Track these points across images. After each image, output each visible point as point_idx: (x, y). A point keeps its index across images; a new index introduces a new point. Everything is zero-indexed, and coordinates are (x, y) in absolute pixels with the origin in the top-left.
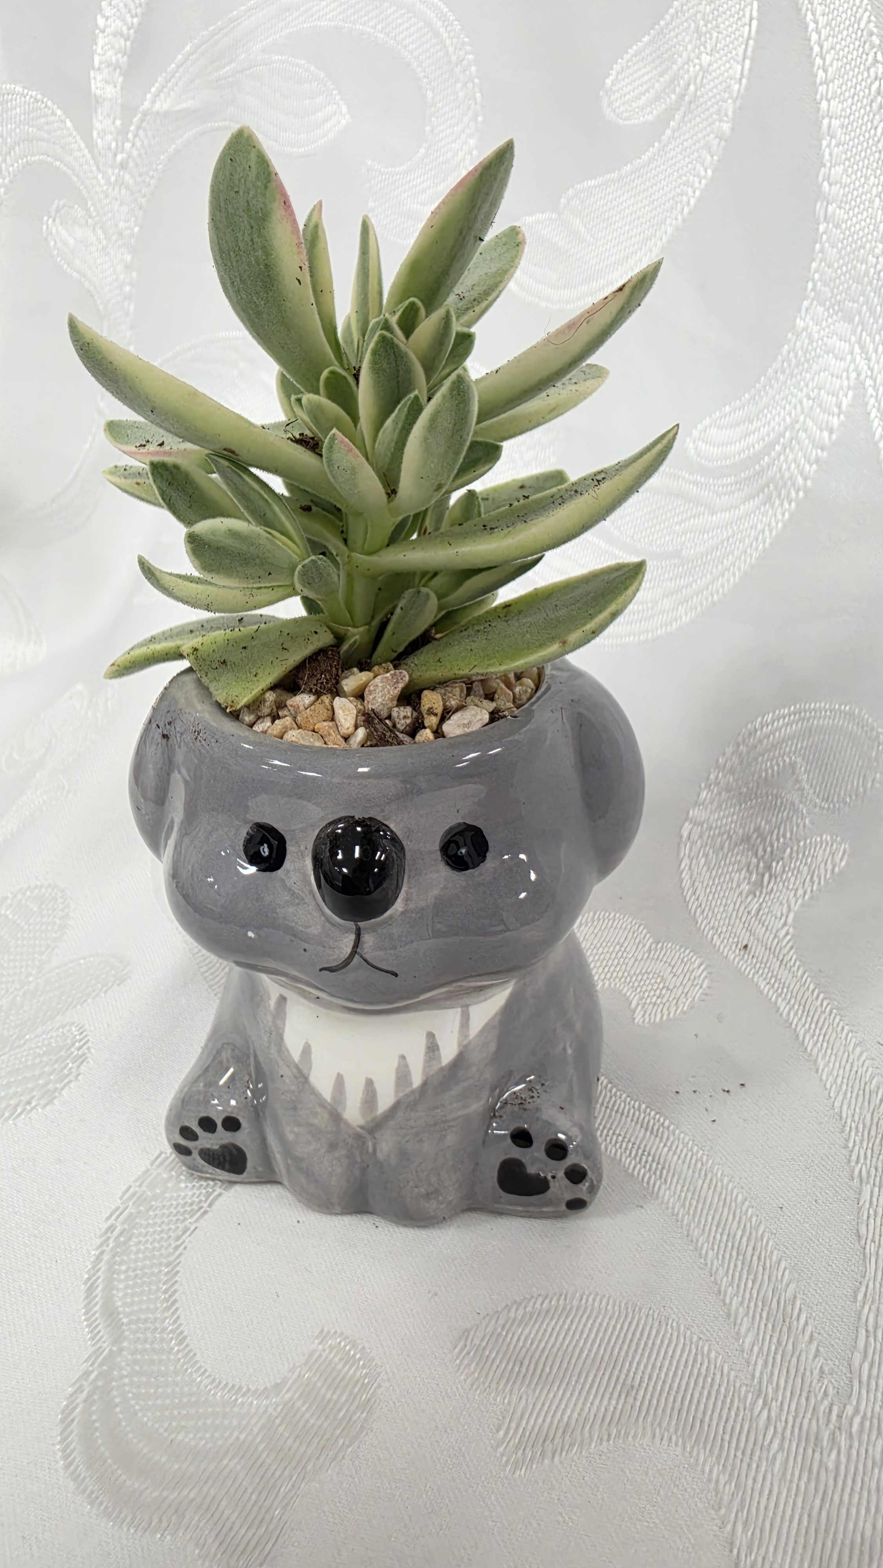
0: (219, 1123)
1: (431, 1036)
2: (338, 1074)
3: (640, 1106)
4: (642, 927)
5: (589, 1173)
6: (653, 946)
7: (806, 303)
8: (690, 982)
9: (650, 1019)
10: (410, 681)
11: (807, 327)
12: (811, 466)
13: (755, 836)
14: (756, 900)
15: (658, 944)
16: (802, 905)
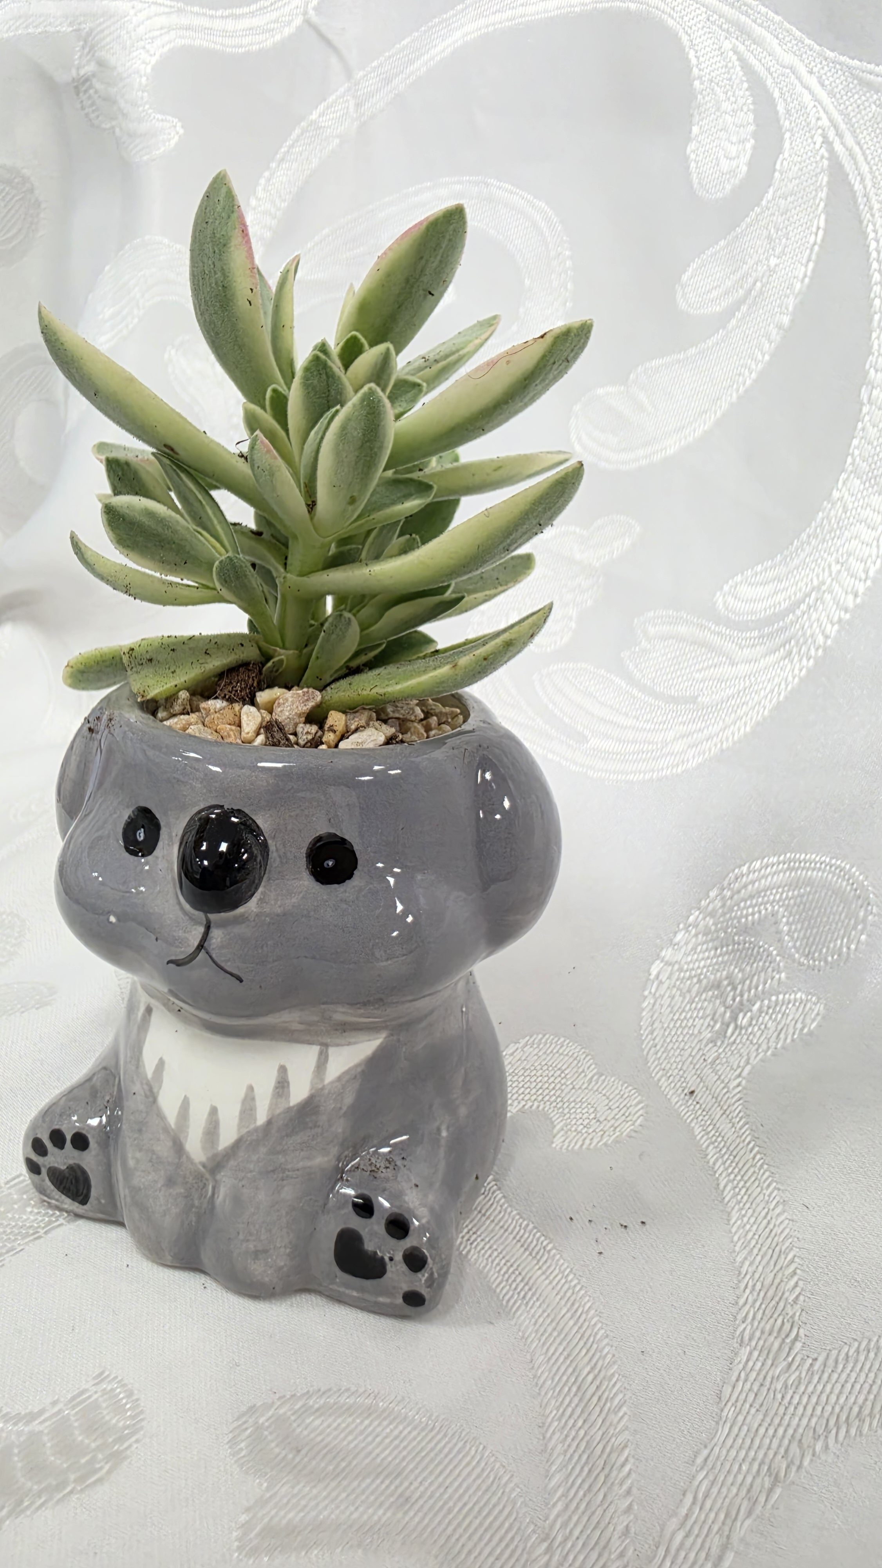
0: (68, 1138)
1: (283, 1070)
2: (185, 1096)
3: (527, 1225)
4: (589, 1057)
5: (429, 1260)
6: (595, 1078)
7: (844, 476)
8: (624, 1117)
9: (569, 1146)
10: (321, 703)
11: (843, 497)
12: (833, 625)
13: (725, 983)
14: (715, 1049)
15: (602, 1075)
16: (762, 1060)
